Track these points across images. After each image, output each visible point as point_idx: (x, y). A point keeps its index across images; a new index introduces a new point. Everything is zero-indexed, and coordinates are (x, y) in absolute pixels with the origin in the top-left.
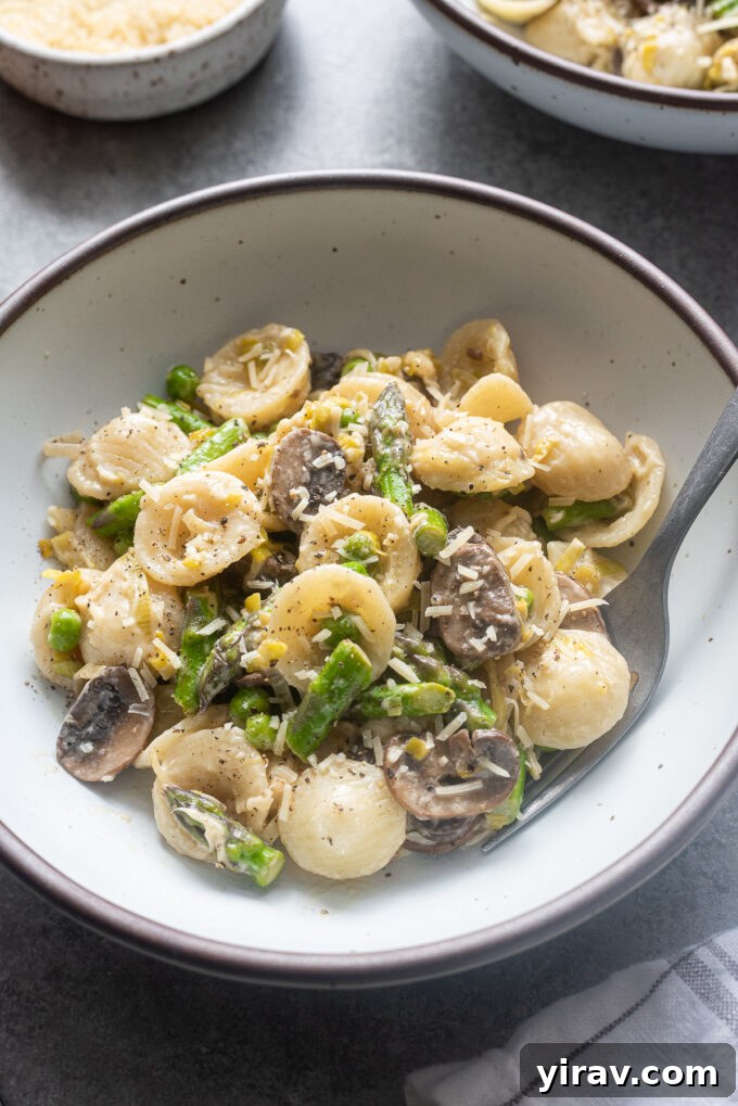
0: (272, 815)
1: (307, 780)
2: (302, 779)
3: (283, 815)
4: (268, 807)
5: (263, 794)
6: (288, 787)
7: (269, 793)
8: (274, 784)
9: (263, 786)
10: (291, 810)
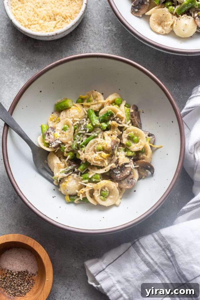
0: (172, 25)
1: (179, 19)
2: (178, 19)
3: (174, 25)
4: (172, 24)
5: (171, 21)
6: (176, 20)
7: (172, 21)
8: (173, 19)
9: (171, 20)
10: (176, 25)
